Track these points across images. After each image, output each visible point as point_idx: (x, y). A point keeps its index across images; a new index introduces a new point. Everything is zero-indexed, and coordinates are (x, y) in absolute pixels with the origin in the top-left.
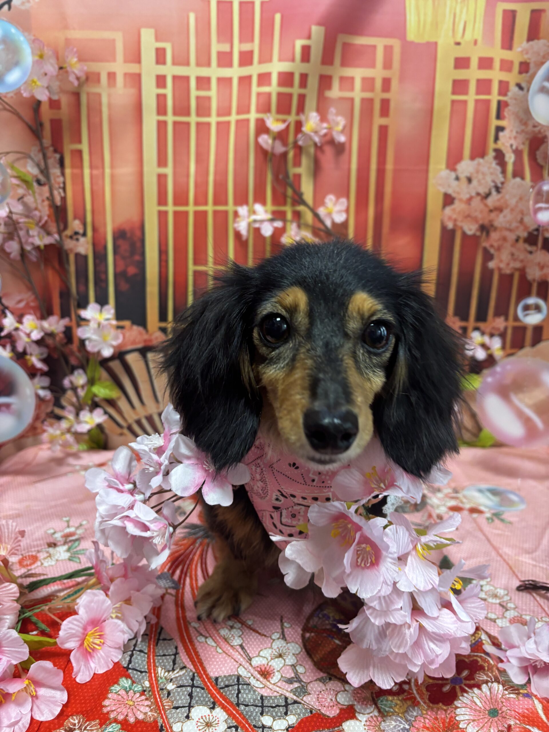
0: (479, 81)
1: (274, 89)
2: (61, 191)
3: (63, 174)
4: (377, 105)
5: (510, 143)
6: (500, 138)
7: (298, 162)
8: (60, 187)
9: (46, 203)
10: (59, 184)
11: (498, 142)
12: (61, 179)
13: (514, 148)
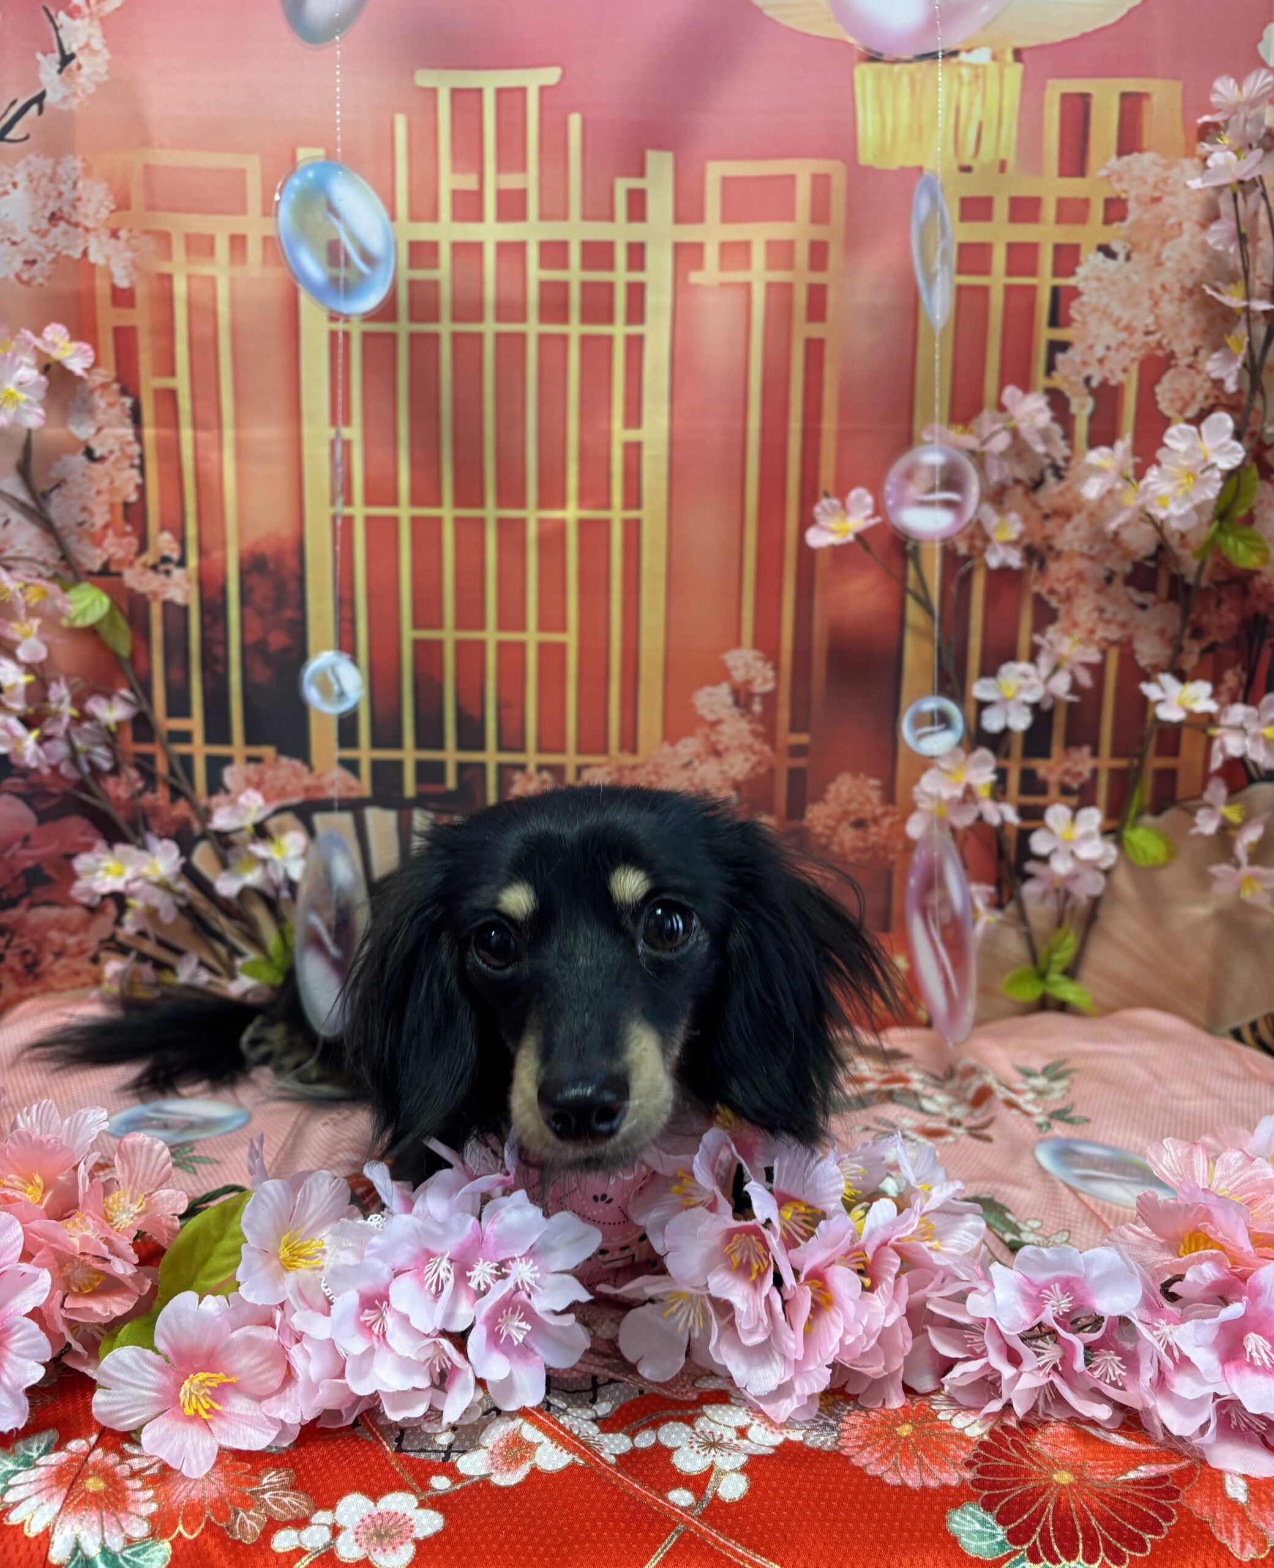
0: (1011, 247)
1: (575, 275)
2: (135, 473)
3: (139, 439)
4: (801, 298)
5: (1086, 372)
6: (1059, 365)
7: (633, 418)
8: (132, 466)
9: (104, 497)
10: (131, 457)
11: (1055, 374)
12: (135, 449)
13: (1095, 383)
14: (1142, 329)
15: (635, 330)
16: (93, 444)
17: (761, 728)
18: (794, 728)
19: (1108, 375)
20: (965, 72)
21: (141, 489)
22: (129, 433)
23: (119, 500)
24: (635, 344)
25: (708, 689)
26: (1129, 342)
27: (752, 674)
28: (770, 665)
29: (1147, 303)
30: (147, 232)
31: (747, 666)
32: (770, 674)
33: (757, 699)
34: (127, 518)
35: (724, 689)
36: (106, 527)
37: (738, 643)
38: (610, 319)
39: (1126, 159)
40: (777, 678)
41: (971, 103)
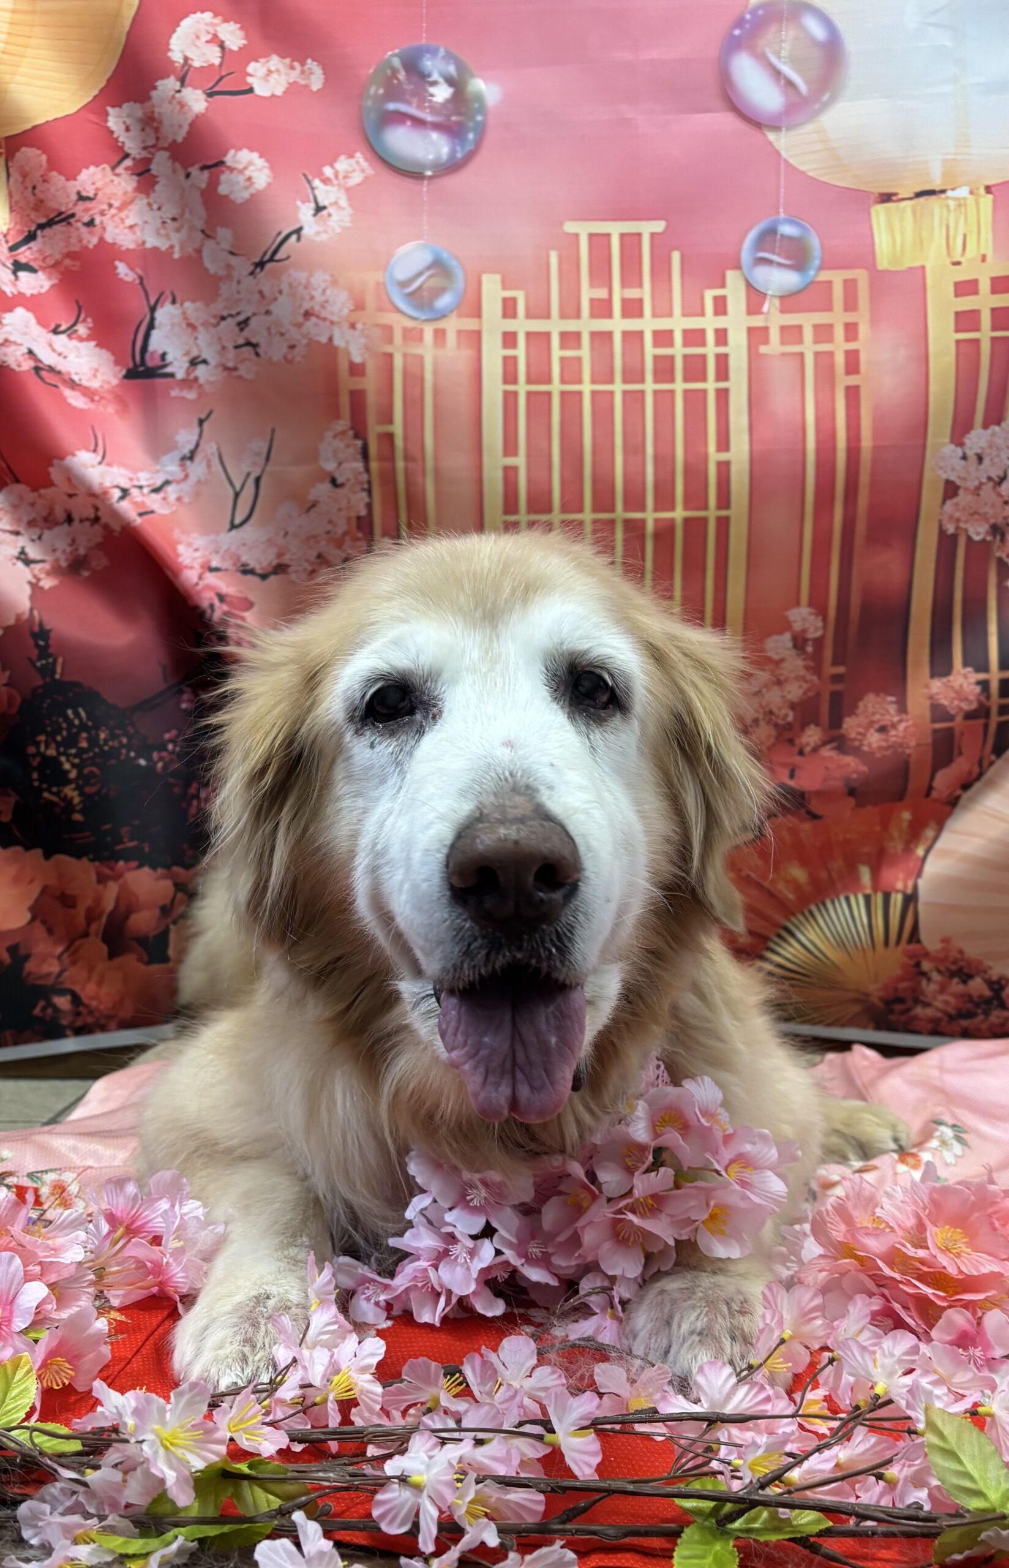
1: (678, 350)
2: (364, 494)
3: (367, 470)
4: (840, 360)
7: (723, 444)
8: (363, 490)
9: (343, 513)
10: (362, 483)
12: (365, 477)
15: (722, 385)
16: (337, 475)
17: (811, 664)
18: (835, 662)
20: (952, 204)
21: (369, 506)
22: (359, 465)
23: (353, 514)
24: (723, 395)
25: (775, 637)
27: (807, 625)
28: (820, 618)
30: (378, 325)
31: (804, 619)
32: (820, 624)
33: (810, 643)
34: (359, 528)
35: (787, 636)
36: (345, 534)
37: (798, 604)
38: (703, 378)
40: (825, 627)
41: (957, 223)
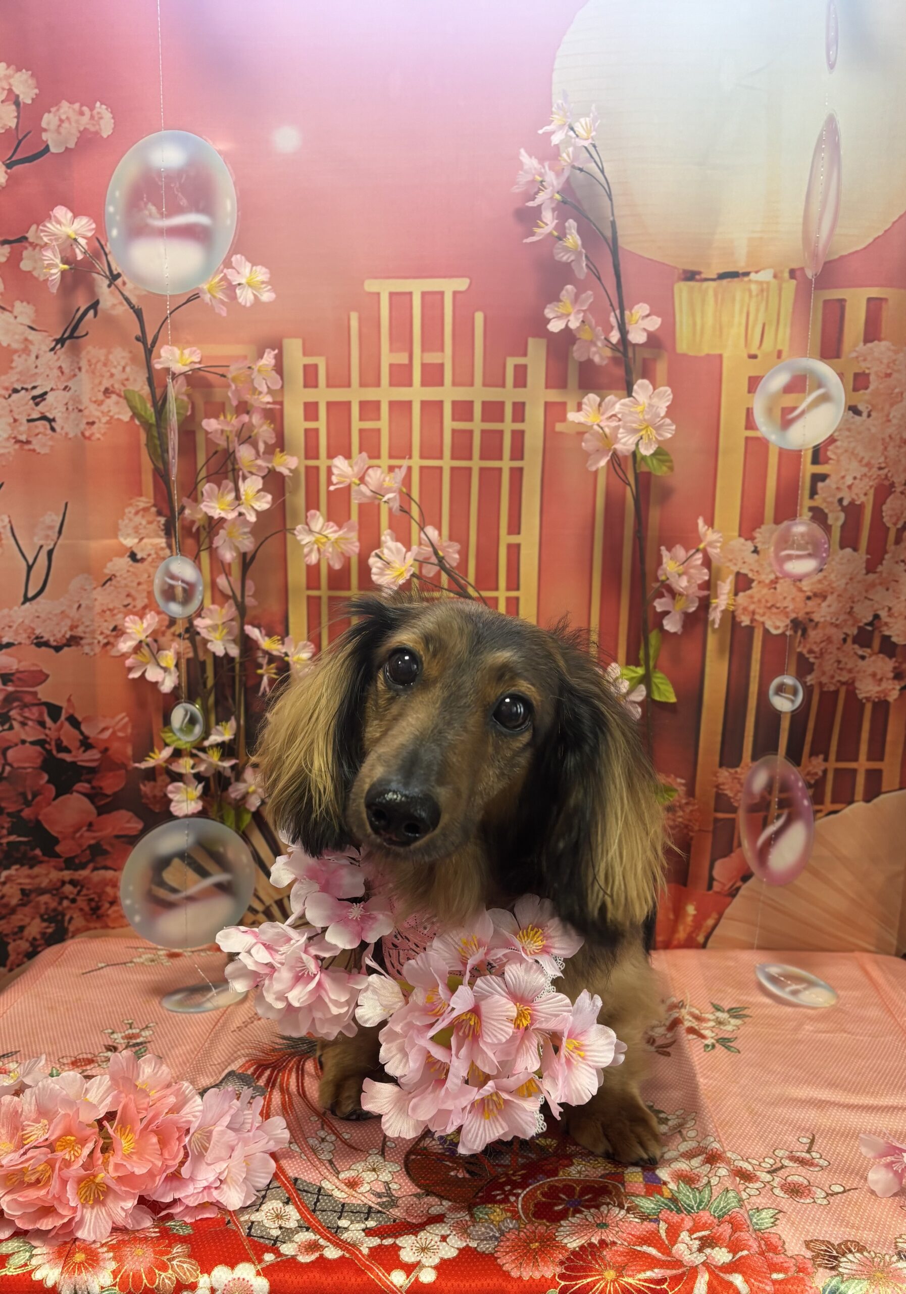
1: (477, 425)
3: (168, 544)
5: (839, 496)
6: (819, 491)
7: (515, 527)
10: (163, 559)
11: (816, 497)
12: (167, 552)
13: (845, 503)
14: (878, 466)
15: (517, 464)
16: (135, 550)
19: (856, 498)
20: (754, 287)
22: (160, 540)
24: (517, 475)
26: (869, 474)
29: (881, 447)
38: (500, 457)
39: (869, 345)
41: (757, 308)
